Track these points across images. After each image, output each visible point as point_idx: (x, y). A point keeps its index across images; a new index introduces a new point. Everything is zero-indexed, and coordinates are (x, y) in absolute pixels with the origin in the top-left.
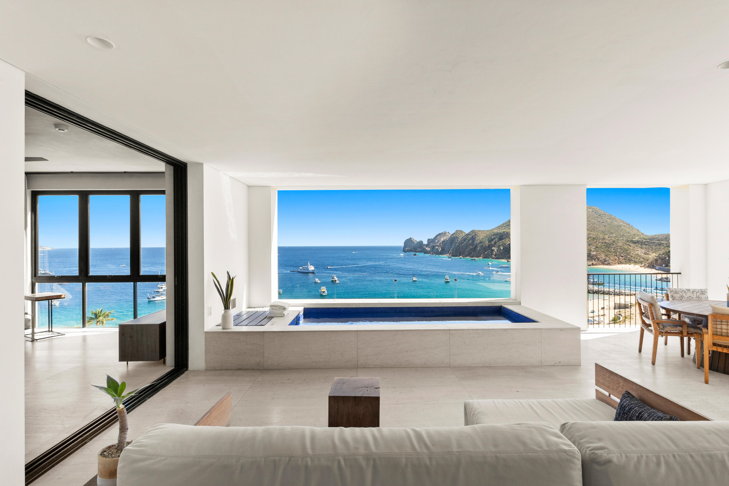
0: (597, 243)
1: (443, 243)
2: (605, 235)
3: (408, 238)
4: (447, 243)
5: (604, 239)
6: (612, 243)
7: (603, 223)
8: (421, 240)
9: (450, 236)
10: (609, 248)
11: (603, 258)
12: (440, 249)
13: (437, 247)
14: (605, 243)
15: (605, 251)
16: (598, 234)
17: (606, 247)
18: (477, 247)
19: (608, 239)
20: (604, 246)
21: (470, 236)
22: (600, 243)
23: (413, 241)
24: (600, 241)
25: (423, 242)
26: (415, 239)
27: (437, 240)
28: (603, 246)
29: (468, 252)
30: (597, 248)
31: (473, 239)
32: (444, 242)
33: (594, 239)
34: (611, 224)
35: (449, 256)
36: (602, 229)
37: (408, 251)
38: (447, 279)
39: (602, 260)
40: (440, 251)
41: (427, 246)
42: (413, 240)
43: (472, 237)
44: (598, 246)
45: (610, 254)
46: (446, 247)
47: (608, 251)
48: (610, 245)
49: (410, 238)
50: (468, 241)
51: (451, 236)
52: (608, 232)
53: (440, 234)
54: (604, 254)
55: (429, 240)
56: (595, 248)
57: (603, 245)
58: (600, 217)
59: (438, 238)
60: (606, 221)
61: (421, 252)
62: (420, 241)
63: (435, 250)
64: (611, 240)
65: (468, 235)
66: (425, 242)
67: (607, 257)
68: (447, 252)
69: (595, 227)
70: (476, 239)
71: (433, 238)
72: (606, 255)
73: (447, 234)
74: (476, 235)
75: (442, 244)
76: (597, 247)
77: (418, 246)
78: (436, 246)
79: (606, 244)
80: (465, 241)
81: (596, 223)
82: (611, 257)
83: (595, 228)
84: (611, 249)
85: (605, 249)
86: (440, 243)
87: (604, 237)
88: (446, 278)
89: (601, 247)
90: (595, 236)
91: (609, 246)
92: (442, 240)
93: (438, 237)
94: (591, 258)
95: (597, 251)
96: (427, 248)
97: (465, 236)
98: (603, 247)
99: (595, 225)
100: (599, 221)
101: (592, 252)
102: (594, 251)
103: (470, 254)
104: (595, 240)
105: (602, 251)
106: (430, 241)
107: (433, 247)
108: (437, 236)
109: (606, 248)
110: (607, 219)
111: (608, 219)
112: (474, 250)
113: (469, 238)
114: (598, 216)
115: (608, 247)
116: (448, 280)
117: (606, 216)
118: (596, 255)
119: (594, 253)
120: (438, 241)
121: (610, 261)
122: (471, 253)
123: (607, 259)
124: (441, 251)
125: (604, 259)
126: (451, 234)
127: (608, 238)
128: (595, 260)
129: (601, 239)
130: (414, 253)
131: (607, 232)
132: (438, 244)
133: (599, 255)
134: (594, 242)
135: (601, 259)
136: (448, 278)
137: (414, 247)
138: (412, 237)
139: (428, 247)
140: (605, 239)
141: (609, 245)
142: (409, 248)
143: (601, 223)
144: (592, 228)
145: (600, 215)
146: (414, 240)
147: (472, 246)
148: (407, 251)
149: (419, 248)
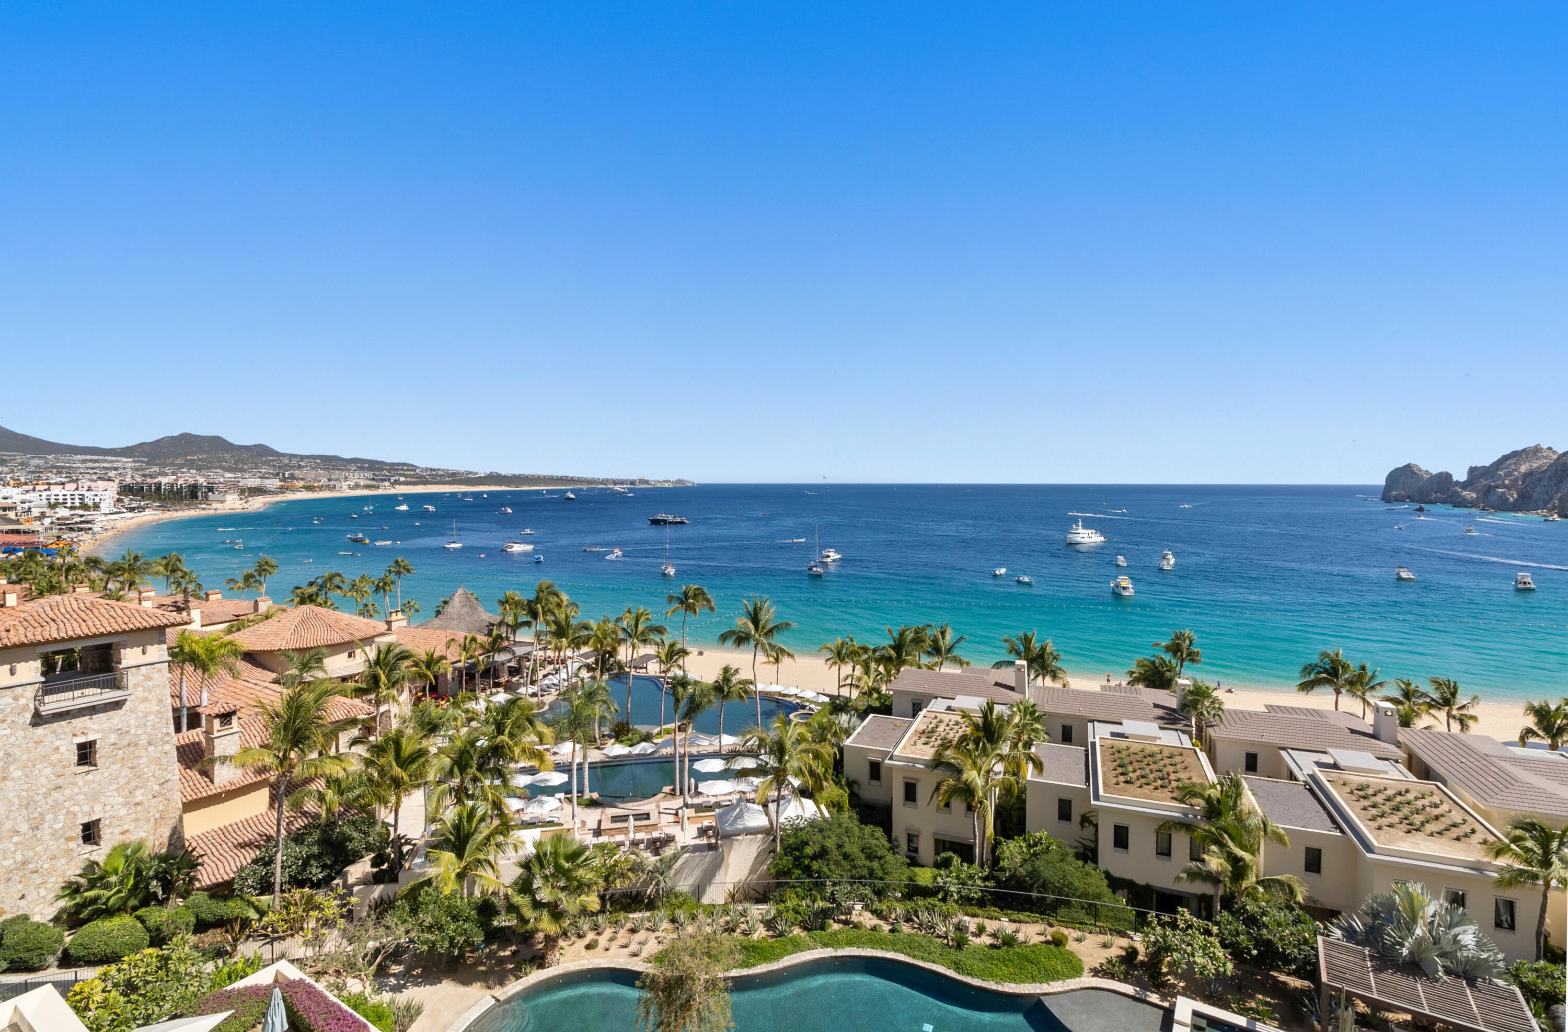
1: (1528, 480)
3: (1401, 465)
4: (1540, 480)
8: (1445, 470)
9: (1555, 457)
12: (1513, 496)
13: (1501, 490)
23: (1416, 472)
25: (1451, 476)
26: (1424, 468)
27: (1503, 469)
32: (1530, 474)
35: (1544, 516)
37: (1400, 499)
38: (1525, 583)
40: (1511, 500)
41: (1465, 485)
42: (1416, 470)
46: (1538, 489)
49: (1409, 465)
51: (1558, 458)
53: (1515, 454)
55: (1472, 470)
59: (1510, 465)
61: (1444, 502)
62: (1441, 474)
63: (1492, 498)
66: (1460, 476)
68: (1540, 503)
71: (1488, 465)
73: (1545, 454)
75: (1523, 482)
77: (1435, 486)
78: (1498, 487)
86: (1516, 480)
88: (1519, 578)
92: (1523, 469)
93: (1508, 462)
96: (1465, 493)
106: (1476, 473)
107: (1489, 490)
108: (1505, 458)
116: (1528, 586)
120: (1508, 474)
124: (1517, 500)
126: (1561, 451)
130: (1417, 506)
132: (1507, 482)
136: (1529, 580)
137: (1421, 487)
138: (1413, 462)
139: (1469, 488)
142: (1402, 492)
146: (1420, 470)
148: (1396, 500)
149: (1436, 493)
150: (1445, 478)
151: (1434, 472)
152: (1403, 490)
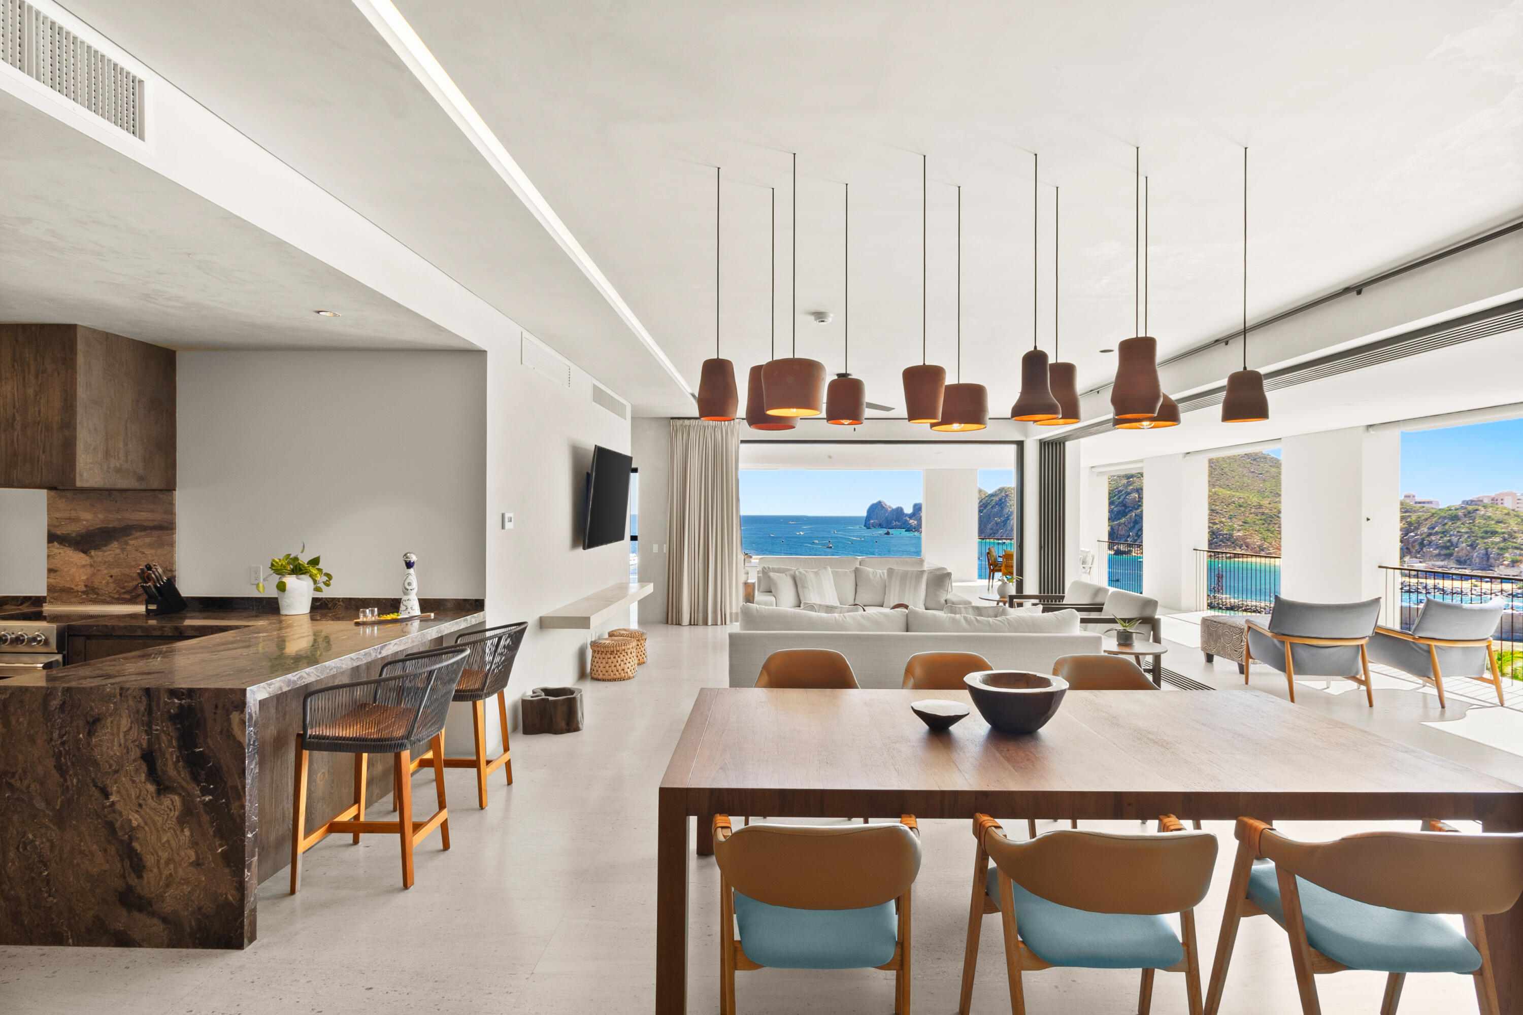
0: (1247, 515)
2: (1263, 498)
3: (875, 502)
5: (1260, 506)
6: (1276, 514)
7: (1261, 474)
8: (900, 505)
10: (1269, 524)
11: (1257, 543)
14: (1263, 515)
15: (1261, 529)
16: (1248, 497)
17: (1264, 522)
18: (1008, 519)
19: (1268, 506)
20: (1261, 520)
21: (997, 499)
22: (1253, 515)
23: (884, 507)
24: (1253, 510)
25: (903, 509)
26: (888, 504)
28: (1258, 520)
29: (991, 529)
30: (1246, 525)
31: (1001, 504)
33: (1240, 506)
34: (1277, 476)
36: (1259, 487)
37: (875, 527)
39: (1255, 548)
41: (912, 516)
42: (884, 505)
43: (1000, 500)
44: (1248, 519)
45: (1271, 537)
47: (1268, 530)
48: (1273, 518)
49: (880, 502)
50: (992, 507)
52: (1271, 492)
54: (1260, 535)
55: (914, 505)
56: (1241, 523)
57: (1257, 518)
58: (1255, 463)
60: (1267, 472)
61: (900, 528)
62: (898, 508)
64: (1275, 508)
65: (992, 495)
66: (908, 510)
67: (1265, 541)
69: (1244, 483)
70: (1008, 504)
72: (1264, 538)
74: (1007, 496)
76: (1245, 523)
77: (895, 517)
79: (1264, 517)
80: (985, 507)
81: (1246, 475)
82: (1273, 542)
83: (1245, 485)
84: (1273, 527)
85: (1262, 526)
87: (1261, 502)
89: (1255, 522)
90: (1242, 500)
91: (1271, 521)
94: (1233, 543)
95: (1245, 530)
96: (911, 521)
97: (987, 498)
98: (1257, 522)
99: (1245, 479)
100: (1252, 470)
101: (1235, 532)
102: (1239, 530)
103: (994, 533)
104: (1241, 508)
105: (1256, 531)
109: (1264, 524)
110: (1269, 467)
111: (1271, 466)
112: (1004, 526)
113: (993, 503)
114: (1252, 462)
115: (1269, 522)
117: (1268, 461)
118: (1244, 538)
119: (1240, 534)
121: (1271, 549)
122: (998, 530)
123: (1266, 545)
125: (1259, 546)
127: (1270, 504)
128: (1240, 548)
129: (1254, 506)
131: (1269, 493)
133: (1249, 537)
134: (1240, 512)
135: (1252, 546)
137: (887, 518)
138: (883, 499)
139: (913, 518)
140: (1262, 506)
141: (1270, 519)
142: (876, 521)
143: (1256, 475)
144: (1238, 484)
145: (1255, 460)
146: (886, 506)
147: (1000, 517)
148: (873, 527)
149: (895, 521)
150: (899, 511)
151: (894, 507)
152: (877, 519)
